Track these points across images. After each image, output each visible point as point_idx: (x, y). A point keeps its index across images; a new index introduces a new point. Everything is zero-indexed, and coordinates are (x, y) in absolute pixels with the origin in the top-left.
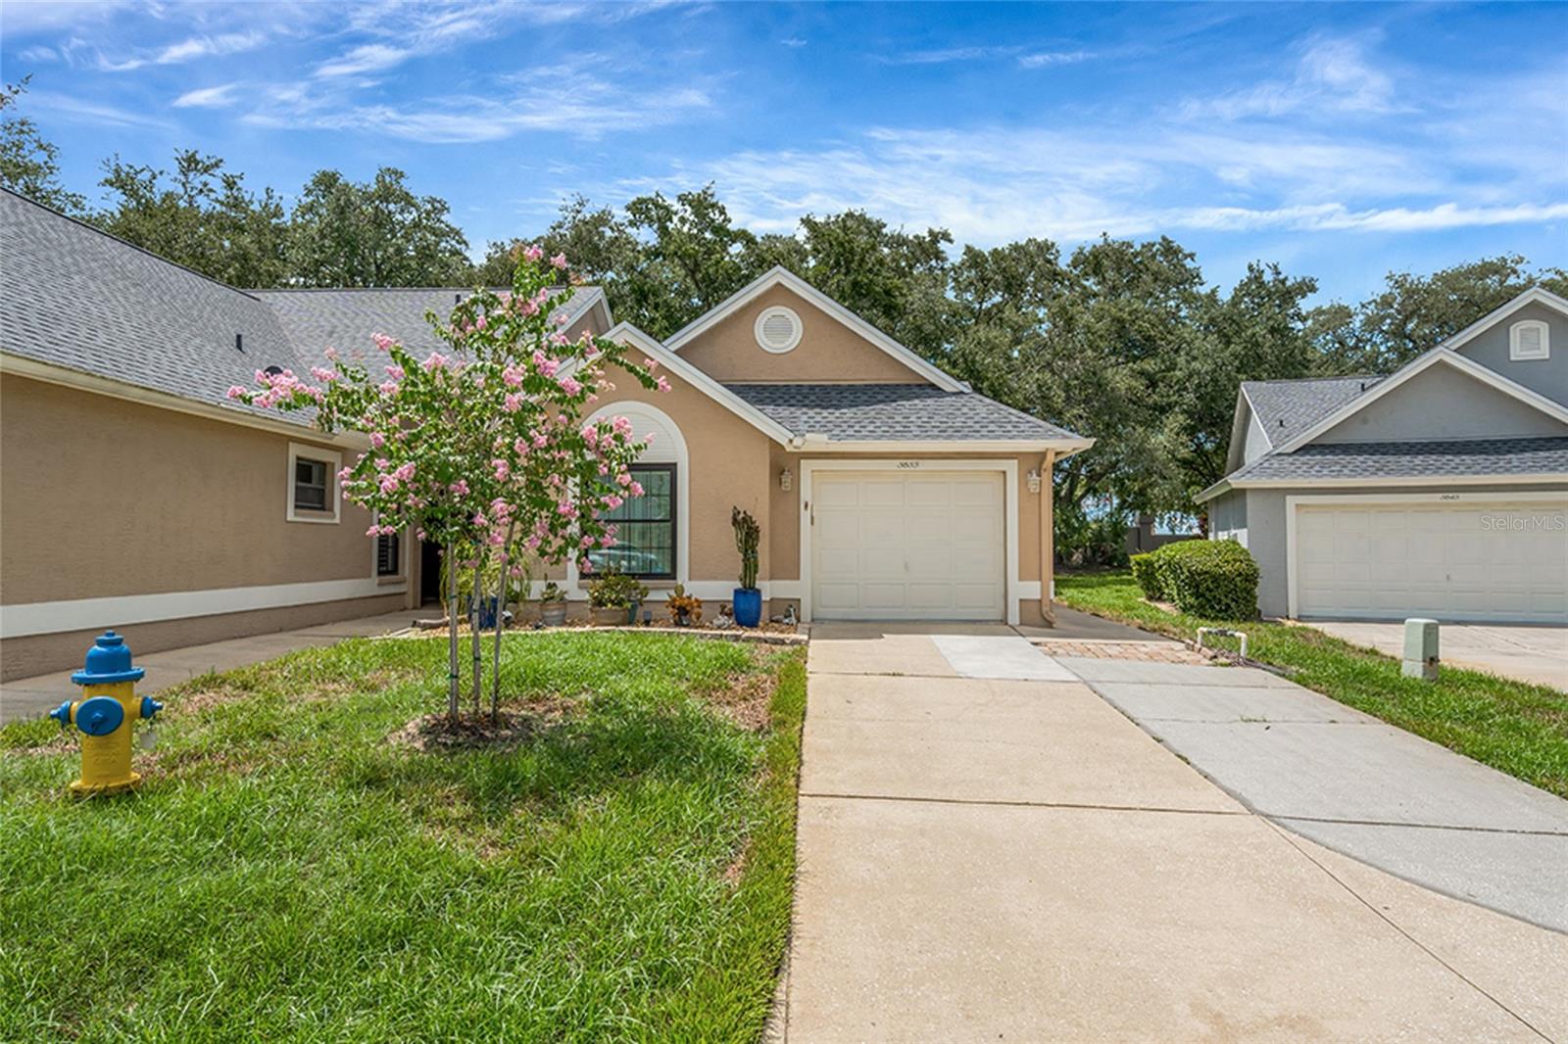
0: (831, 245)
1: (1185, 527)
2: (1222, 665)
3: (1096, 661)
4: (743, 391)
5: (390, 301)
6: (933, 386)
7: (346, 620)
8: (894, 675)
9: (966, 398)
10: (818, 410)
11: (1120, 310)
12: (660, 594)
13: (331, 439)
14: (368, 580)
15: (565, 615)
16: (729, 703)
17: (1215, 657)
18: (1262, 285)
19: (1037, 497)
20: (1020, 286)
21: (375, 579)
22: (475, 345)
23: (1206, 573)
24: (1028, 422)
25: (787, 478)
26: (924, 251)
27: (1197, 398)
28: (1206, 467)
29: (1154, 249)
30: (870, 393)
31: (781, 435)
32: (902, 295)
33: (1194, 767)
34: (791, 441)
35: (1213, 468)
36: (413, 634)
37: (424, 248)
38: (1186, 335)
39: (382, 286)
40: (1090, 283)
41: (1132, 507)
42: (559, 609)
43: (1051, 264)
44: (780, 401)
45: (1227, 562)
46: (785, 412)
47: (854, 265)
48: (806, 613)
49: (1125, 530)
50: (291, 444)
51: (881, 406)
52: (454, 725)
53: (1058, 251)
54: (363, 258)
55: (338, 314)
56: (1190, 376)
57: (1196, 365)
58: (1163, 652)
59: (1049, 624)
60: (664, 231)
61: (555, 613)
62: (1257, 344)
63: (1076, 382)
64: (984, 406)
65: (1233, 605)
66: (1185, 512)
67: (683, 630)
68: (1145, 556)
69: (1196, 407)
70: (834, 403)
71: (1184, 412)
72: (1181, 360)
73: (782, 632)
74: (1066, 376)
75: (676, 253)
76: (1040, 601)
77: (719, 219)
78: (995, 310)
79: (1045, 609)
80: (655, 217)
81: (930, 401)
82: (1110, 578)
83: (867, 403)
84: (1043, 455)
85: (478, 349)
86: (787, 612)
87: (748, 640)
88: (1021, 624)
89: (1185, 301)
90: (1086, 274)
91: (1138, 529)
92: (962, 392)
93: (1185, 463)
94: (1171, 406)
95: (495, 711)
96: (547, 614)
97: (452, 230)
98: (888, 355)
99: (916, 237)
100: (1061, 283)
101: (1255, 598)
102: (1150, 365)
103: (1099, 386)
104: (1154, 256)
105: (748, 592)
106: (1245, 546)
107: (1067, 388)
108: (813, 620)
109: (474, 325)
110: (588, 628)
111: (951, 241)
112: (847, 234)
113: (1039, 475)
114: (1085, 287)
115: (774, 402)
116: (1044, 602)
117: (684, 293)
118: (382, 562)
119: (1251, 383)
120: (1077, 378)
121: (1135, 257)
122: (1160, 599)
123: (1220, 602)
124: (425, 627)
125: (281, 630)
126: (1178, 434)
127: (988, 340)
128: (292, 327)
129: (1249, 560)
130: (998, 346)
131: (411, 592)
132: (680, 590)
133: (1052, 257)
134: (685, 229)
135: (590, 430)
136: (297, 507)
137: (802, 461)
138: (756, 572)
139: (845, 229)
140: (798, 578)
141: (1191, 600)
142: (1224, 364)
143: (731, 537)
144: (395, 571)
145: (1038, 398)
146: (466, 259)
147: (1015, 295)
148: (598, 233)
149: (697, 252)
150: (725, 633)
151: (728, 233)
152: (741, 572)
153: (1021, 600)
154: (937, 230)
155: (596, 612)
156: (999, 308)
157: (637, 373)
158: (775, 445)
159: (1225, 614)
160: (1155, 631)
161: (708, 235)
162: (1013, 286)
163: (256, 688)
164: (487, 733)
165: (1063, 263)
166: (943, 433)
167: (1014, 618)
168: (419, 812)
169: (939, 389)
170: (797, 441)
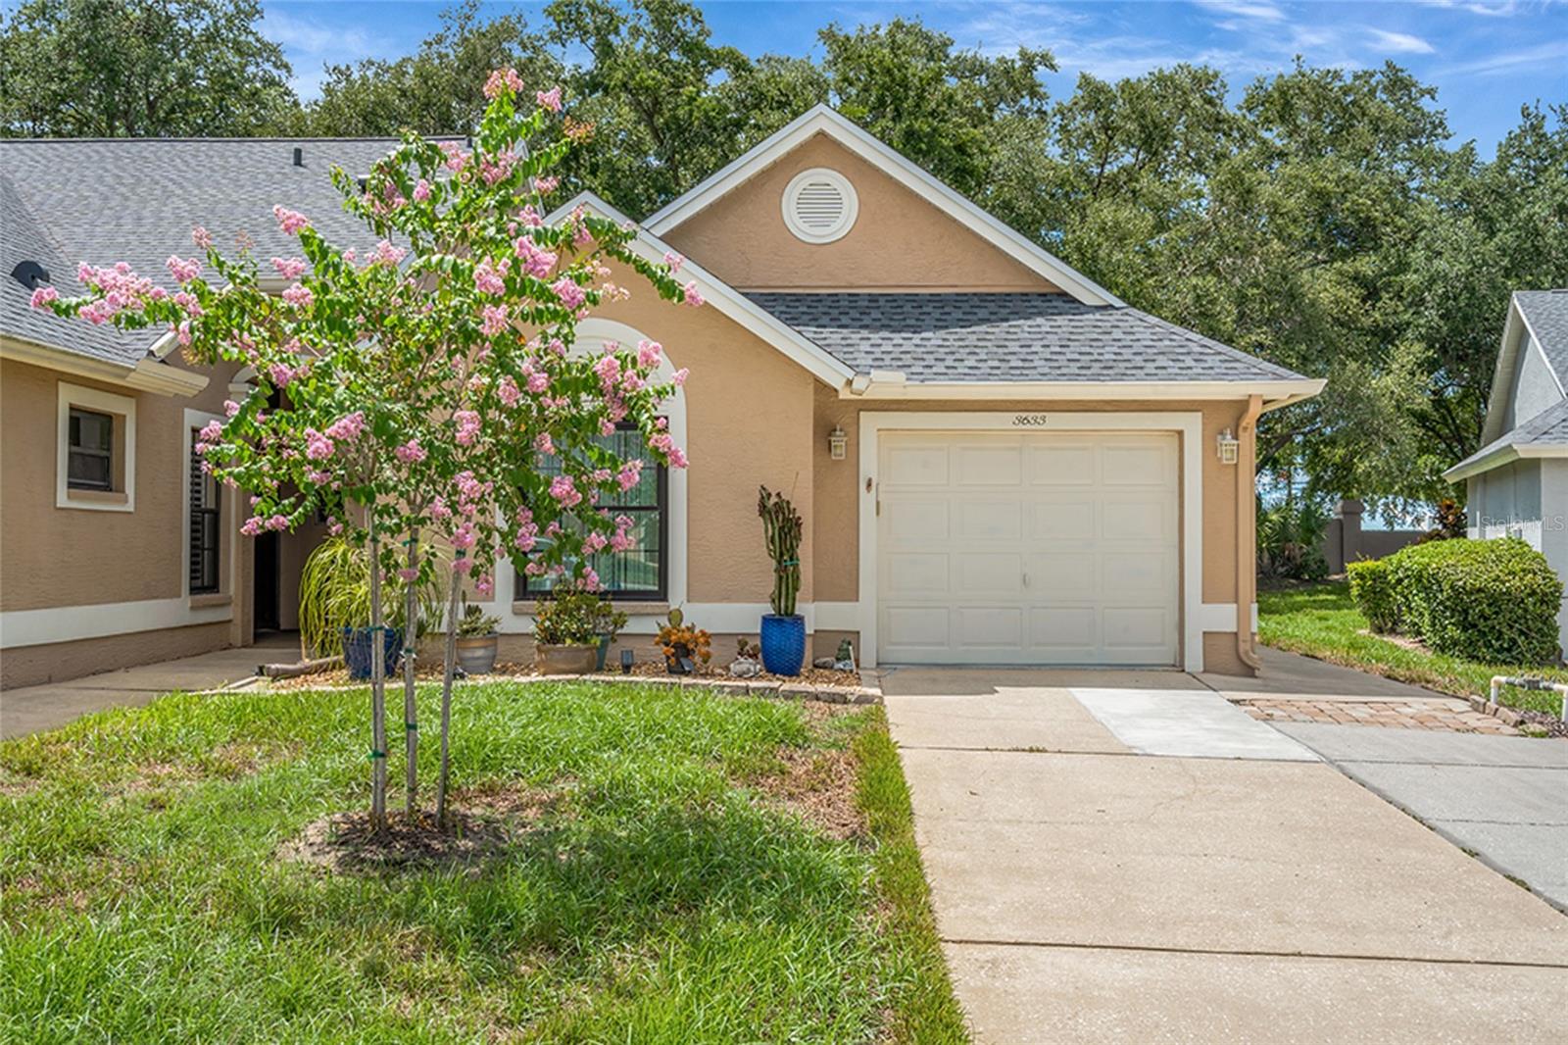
0: (872, 72)
1: (1409, 519)
2: (1534, 735)
3: (1336, 728)
4: (775, 302)
5: (188, 158)
6: (1063, 295)
7: (145, 663)
8: (1031, 750)
9: (1117, 315)
10: (886, 334)
11: (1324, 178)
12: (644, 623)
13: (123, 377)
14: (175, 600)
15: (494, 657)
16: (791, 796)
17: (1522, 722)
18: (1542, 138)
19: (1232, 471)
20: (1164, 139)
21: (186, 600)
22: (410, 227)
23: (1480, 590)
24: (1220, 353)
25: (839, 441)
26: (1011, 83)
27: (1441, 317)
28: (1447, 426)
29: (1373, 82)
30: (966, 307)
31: (833, 373)
32: (982, 152)
33: (1538, 894)
34: (849, 383)
35: (1457, 427)
36: (260, 688)
37: (223, 74)
38: (1425, 217)
39: (157, 135)
40: (1275, 136)
41: (1329, 487)
42: (485, 647)
43: (1214, 105)
44: (825, 320)
45: (1513, 573)
46: (833, 335)
47: (910, 103)
48: (868, 654)
49: (1323, 524)
50: (60, 384)
51: (984, 328)
52: (379, 831)
53: (1224, 86)
54: (128, 91)
55: (109, 180)
56: (1432, 281)
57: (1440, 264)
58: (1439, 715)
59: (1249, 671)
60: (605, 51)
61: (480, 653)
62: (1537, 233)
63: (1255, 291)
64: (1144, 326)
65: (1521, 640)
66: (1411, 496)
67: (686, 680)
68: (1370, 564)
69: (1438, 332)
70: (913, 322)
71: (1421, 338)
72: (1417, 256)
73: (838, 682)
74: (1237, 281)
75: (625, 85)
76: (1236, 634)
77: (692, 30)
78: (1123, 178)
79: (1243, 647)
80: (591, 27)
81: (1060, 320)
82: (1299, 598)
83: (963, 323)
84: (1241, 406)
85: (413, 233)
86: (843, 648)
87: (790, 695)
88: (1205, 671)
89: (1422, 163)
90: (1268, 120)
91: (1339, 520)
92: (1112, 307)
93: (1421, 418)
94: (1401, 329)
95: (442, 809)
96: (468, 654)
97: (265, 45)
98: (994, 247)
99: (1003, 60)
100: (1227, 135)
101: (1556, 630)
102: (1367, 265)
103: (1292, 296)
104: (1372, 92)
105: (783, 621)
106: (1537, 548)
107: (1242, 300)
108: (878, 664)
109: (408, 196)
110: (535, 677)
111: (1053, 67)
112: (896, 56)
113: (1236, 437)
114: (1264, 142)
115: (814, 321)
116: (1241, 638)
117: (636, 149)
118: (195, 572)
119: (1529, 293)
120: (1256, 285)
121: (1345, 94)
122: (1393, 631)
123: (1500, 636)
124: (277, 676)
125: (50, 681)
126: (1413, 374)
127: (1117, 223)
128: (37, 198)
129: (1546, 571)
130: (1131, 234)
131: (238, 621)
132: (676, 617)
133: (1214, 94)
134: (639, 46)
135: (610, 363)
136: (71, 485)
137: (862, 413)
138: (796, 589)
139: (894, 47)
140: (857, 600)
141: (1454, 632)
142: (1485, 263)
143: (757, 531)
144: (214, 587)
145: (1196, 316)
146: (288, 93)
147: (1155, 154)
148: (502, 51)
149: (660, 83)
150: (753, 684)
151: (707, 53)
152: (772, 588)
153: (1204, 633)
154: (1032, 49)
155: (546, 652)
156: (1131, 173)
157: (652, 275)
158: (822, 388)
159: (1508, 655)
160: (1412, 681)
161: (675, 56)
162: (1153, 139)
163: (46, 773)
164: (436, 845)
165: (1231, 105)
166: (1084, 373)
167: (1194, 660)
168: (374, 972)
169: (1074, 300)
170: (860, 383)
